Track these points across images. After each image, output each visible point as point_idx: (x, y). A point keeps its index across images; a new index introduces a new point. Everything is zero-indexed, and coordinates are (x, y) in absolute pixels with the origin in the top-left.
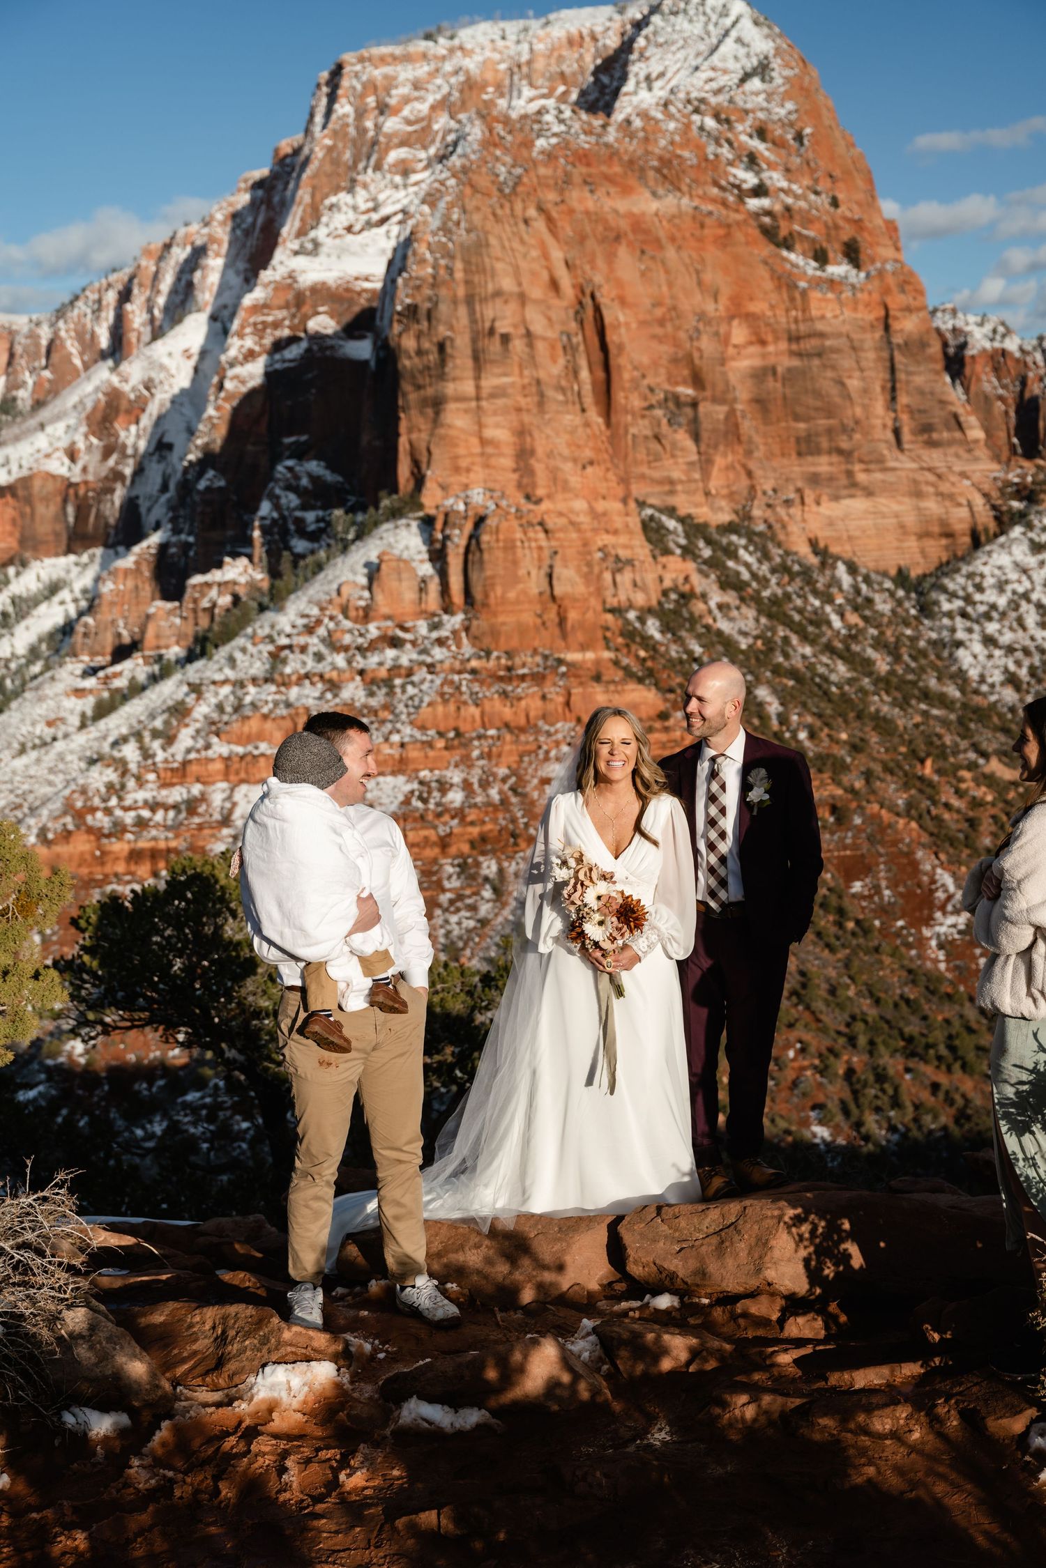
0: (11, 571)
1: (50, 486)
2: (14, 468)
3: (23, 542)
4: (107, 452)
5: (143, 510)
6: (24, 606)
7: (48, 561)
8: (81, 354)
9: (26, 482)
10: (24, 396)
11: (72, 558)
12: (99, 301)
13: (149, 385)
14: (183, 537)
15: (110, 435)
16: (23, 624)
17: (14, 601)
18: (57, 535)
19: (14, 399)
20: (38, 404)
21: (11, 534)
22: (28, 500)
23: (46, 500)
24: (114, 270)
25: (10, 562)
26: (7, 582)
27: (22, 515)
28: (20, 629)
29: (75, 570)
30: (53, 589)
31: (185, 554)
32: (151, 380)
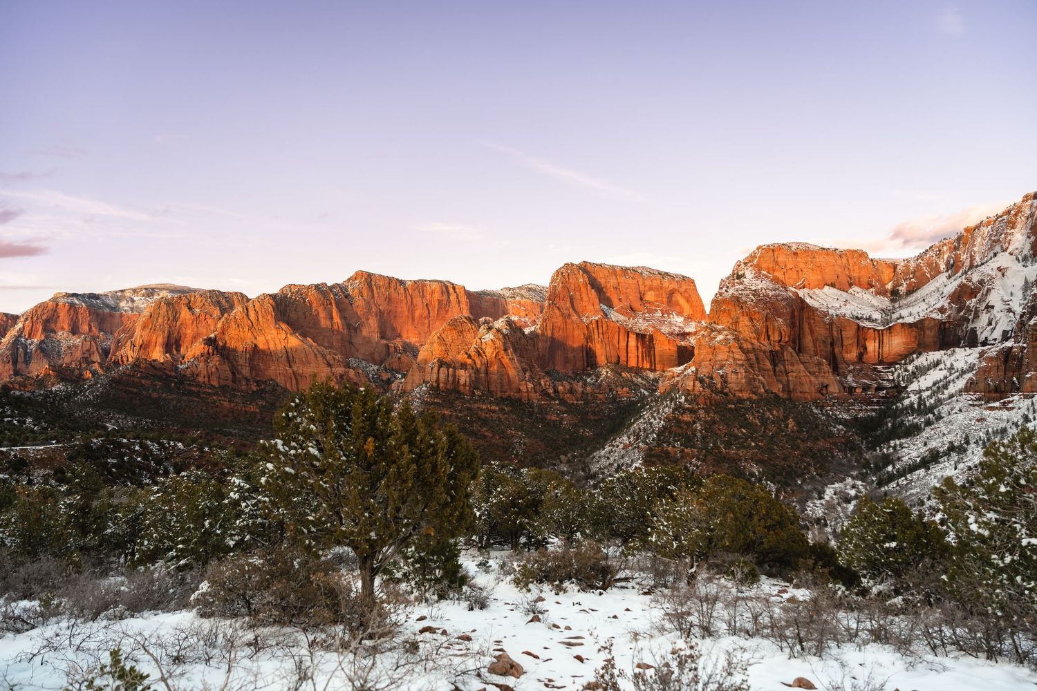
0: (915, 356)
1: (933, 323)
2: (917, 317)
3: (919, 345)
4: (959, 310)
5: (978, 333)
6: (923, 371)
7: (930, 353)
8: (930, 272)
9: (921, 322)
10: (903, 289)
11: (942, 352)
12: (940, 251)
13: (981, 282)
14: (1021, 344)
15: (961, 303)
16: (923, 377)
17: (916, 367)
18: (934, 342)
19: (898, 290)
20: (910, 292)
21: (914, 342)
22: (923, 329)
23: (931, 329)
24: (945, 239)
25: (913, 353)
26: (913, 360)
27: (920, 335)
28: (922, 379)
29: (945, 358)
30: (937, 364)
31: (1022, 351)
32: (983, 280)
